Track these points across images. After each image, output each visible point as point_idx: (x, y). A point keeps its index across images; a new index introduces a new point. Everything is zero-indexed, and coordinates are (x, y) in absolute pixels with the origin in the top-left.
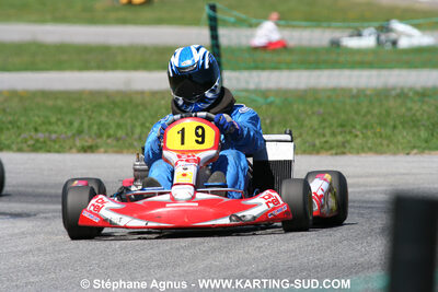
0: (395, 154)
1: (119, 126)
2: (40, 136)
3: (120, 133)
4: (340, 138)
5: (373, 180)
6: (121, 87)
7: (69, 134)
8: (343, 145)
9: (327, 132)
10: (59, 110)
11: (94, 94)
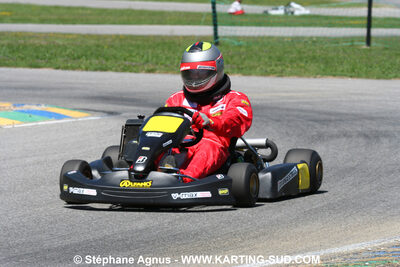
0: (309, 77)
1: (167, 58)
2: (127, 63)
3: (168, 63)
4: (280, 68)
5: (300, 95)
6: (168, 34)
7: (142, 62)
8: (282, 72)
9: (273, 63)
10: (138, 47)
11: (155, 37)
